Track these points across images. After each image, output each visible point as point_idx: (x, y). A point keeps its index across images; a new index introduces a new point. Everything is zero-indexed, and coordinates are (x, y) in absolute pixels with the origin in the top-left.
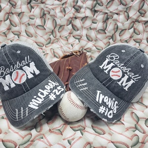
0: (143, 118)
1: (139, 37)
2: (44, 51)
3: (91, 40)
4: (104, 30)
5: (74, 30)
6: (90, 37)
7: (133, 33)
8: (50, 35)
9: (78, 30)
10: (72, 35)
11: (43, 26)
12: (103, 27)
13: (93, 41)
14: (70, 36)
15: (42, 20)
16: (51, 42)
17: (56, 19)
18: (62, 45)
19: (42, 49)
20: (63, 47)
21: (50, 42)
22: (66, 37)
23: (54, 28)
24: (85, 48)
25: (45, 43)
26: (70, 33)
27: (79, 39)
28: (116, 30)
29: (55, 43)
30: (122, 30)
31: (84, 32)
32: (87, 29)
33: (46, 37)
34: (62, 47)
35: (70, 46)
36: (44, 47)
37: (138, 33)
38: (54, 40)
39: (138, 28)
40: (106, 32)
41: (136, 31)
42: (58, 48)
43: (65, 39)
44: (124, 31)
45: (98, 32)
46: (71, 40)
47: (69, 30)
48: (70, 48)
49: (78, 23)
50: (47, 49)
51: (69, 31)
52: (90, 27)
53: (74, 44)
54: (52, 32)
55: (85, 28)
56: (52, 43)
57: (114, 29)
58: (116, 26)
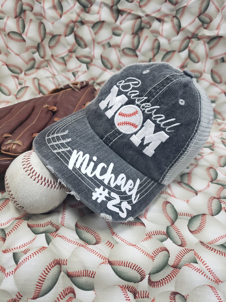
0: (187, 215)
1: (198, 66)
2: (21, 81)
3: (109, 66)
4: (133, 50)
5: (79, 45)
6: (108, 60)
7: (186, 59)
8: (34, 53)
9: (86, 46)
10: (74, 55)
11: (20, 35)
12: (133, 43)
13: (114, 69)
14: (71, 57)
15: (18, 22)
16: (36, 66)
17: (44, 21)
18: (56, 73)
19: (18, 78)
20: (58, 77)
21: (33, 66)
22: (63, 58)
23: (42, 40)
24: (99, 81)
25: (24, 67)
26: (71, 51)
27: (89, 62)
28: (155, 51)
29: (43, 67)
30: (168, 53)
31: (98, 52)
32: (103, 46)
33: (26, 56)
34: (54, 75)
35: (70, 75)
36: (22, 75)
37: (196, 60)
38: (42, 62)
39: (195, 50)
40: (138, 53)
41: (193, 56)
42: (47, 77)
43: (61, 61)
44: (171, 54)
45: (124, 52)
46: (73, 64)
47: (69, 44)
48: (69, 80)
49: (86, 33)
50: (26, 78)
51: (69, 48)
52: (109, 43)
53: (77, 72)
54: (38, 48)
55: (98, 43)
56: (38, 68)
57: (153, 49)
58: (156, 44)
